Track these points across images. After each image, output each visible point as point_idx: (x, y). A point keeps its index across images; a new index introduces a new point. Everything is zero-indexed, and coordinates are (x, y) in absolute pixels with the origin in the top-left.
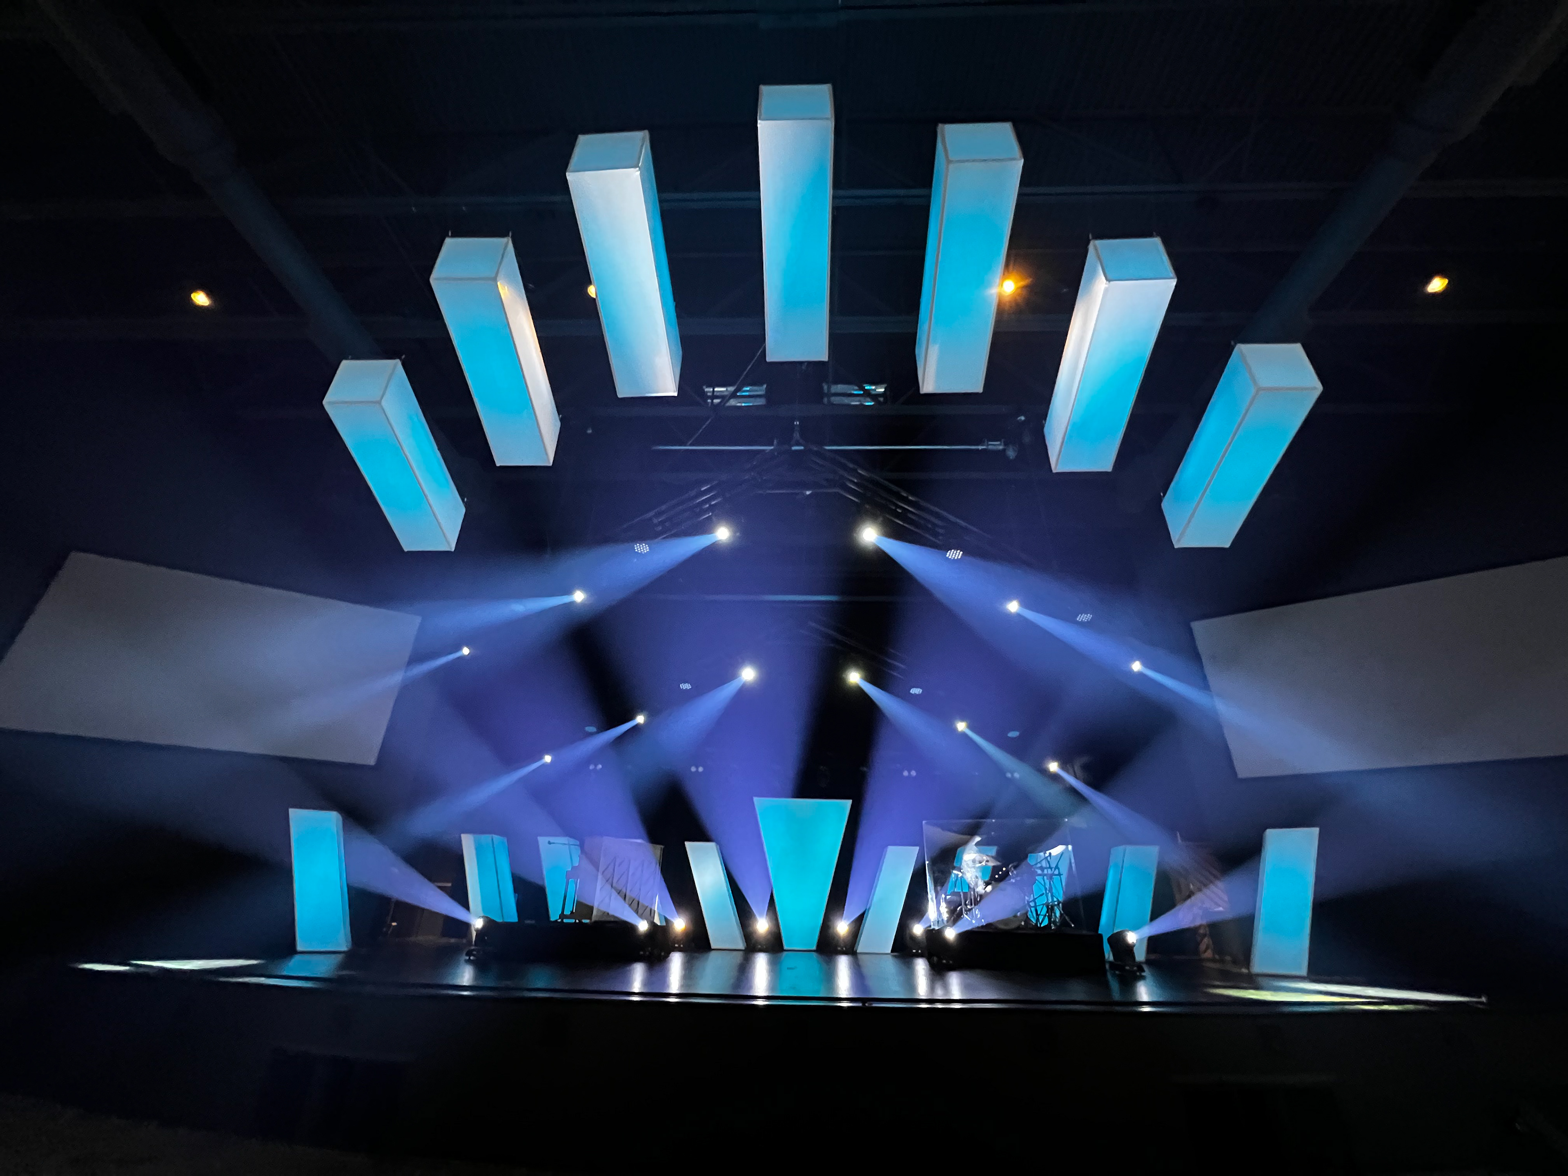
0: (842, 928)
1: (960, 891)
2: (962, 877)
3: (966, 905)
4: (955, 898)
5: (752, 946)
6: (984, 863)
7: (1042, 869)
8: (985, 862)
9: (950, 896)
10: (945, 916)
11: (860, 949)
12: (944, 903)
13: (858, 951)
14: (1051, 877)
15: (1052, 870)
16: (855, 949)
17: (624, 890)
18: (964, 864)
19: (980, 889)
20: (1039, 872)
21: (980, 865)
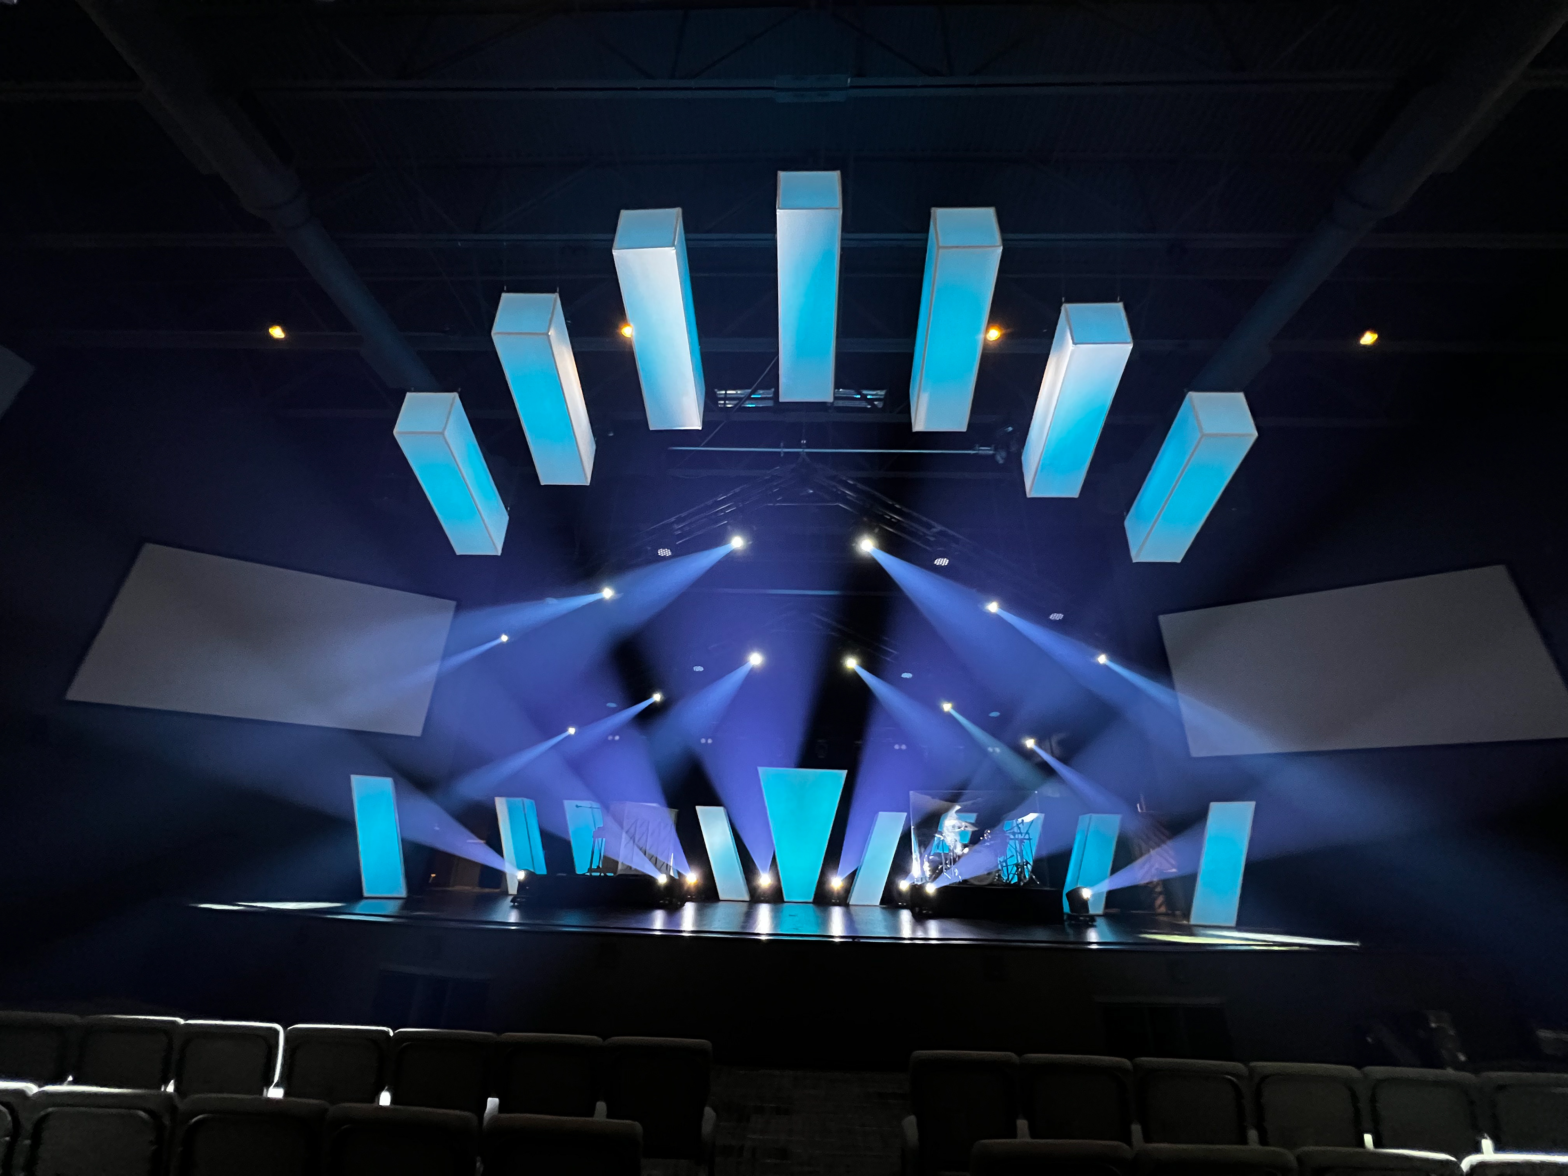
0: (836, 883)
1: (941, 852)
2: (943, 840)
3: (946, 864)
4: (937, 858)
5: (756, 898)
6: (962, 829)
7: (1014, 834)
8: (964, 827)
9: (933, 857)
10: (928, 874)
11: (852, 901)
12: (927, 862)
13: (850, 903)
14: (1021, 841)
15: (1022, 835)
16: (848, 901)
17: (644, 848)
18: (945, 829)
19: (959, 851)
20: (1012, 837)
21: (959, 830)
